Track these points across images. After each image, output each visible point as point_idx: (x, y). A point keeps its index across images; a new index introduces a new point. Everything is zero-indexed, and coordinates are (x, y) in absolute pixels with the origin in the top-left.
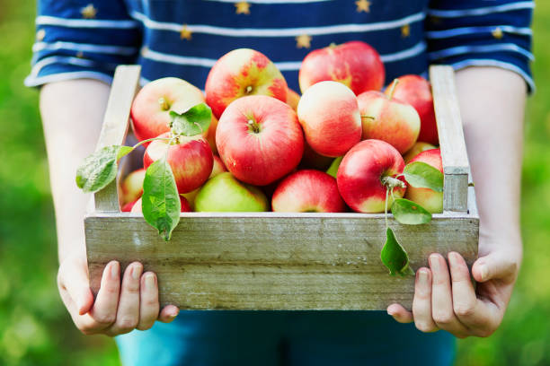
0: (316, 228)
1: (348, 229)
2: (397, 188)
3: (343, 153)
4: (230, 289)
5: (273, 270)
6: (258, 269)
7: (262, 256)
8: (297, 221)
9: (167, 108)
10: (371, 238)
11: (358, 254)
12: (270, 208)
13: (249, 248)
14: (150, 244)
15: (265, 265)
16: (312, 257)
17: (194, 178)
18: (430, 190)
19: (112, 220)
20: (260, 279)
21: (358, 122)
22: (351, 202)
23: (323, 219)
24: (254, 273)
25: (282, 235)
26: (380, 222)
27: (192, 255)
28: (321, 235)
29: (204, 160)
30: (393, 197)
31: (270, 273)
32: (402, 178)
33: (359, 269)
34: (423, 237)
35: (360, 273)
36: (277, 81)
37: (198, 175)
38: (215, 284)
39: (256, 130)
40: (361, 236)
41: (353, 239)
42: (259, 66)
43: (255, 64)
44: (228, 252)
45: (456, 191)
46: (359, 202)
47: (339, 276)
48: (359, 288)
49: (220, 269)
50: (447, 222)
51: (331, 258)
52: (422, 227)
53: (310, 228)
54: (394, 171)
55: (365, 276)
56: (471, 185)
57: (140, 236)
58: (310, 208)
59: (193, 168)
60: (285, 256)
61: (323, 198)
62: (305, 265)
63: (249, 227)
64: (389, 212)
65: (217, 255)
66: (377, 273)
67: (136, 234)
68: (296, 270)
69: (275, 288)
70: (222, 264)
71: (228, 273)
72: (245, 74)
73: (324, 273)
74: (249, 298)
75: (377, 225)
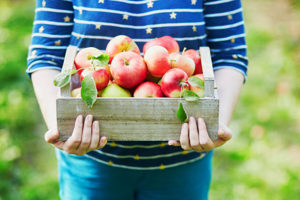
0: (152, 104)
1: (165, 104)
2: (185, 86)
3: (163, 74)
4: (116, 131)
5: (134, 122)
6: (127, 122)
7: (129, 116)
8: (144, 100)
9: (90, 59)
10: (175, 108)
11: (169, 115)
12: (133, 96)
13: (124, 112)
14: (83, 111)
15: (131, 120)
16: (150, 116)
17: (102, 84)
18: (199, 88)
19: (67, 100)
20: (129, 127)
21: (169, 62)
22: (166, 93)
23: (155, 100)
24: (126, 124)
25: (138, 107)
26: (178, 101)
27: (100, 116)
28: (154, 107)
29: (106, 77)
30: (184, 90)
31: (133, 124)
32: (187, 83)
33: (170, 122)
34: (196, 107)
35: (170, 124)
36: (135, 48)
37: (104, 82)
38: (110, 129)
39: (127, 65)
40: (171, 107)
41: (167, 108)
42: (128, 41)
43: (126, 41)
44: (115, 114)
45: (209, 88)
46: (169, 92)
47: (161, 125)
48: (170, 131)
49: (112, 122)
50: (206, 101)
51: (158, 117)
52: (195, 103)
53: (149, 104)
54: (184, 80)
55: (172, 125)
56: (216, 88)
57: (79, 107)
58: (149, 96)
59: (101, 80)
60: (139, 116)
61: (155, 92)
62: (148, 120)
63: (124, 103)
64: (182, 97)
65: (111, 116)
66: (177, 123)
67: (77, 106)
68: (144, 122)
69: (135, 131)
70: (113, 120)
71: (116, 124)
72: (122, 44)
73: (155, 124)
74: (124, 136)
75: (177, 102)
